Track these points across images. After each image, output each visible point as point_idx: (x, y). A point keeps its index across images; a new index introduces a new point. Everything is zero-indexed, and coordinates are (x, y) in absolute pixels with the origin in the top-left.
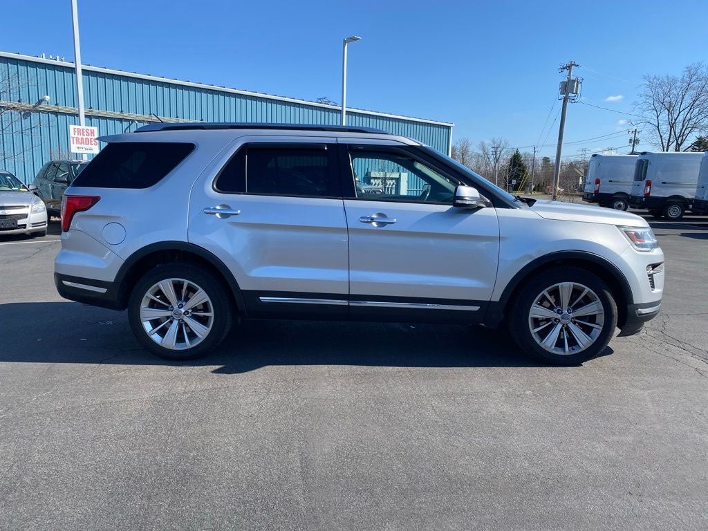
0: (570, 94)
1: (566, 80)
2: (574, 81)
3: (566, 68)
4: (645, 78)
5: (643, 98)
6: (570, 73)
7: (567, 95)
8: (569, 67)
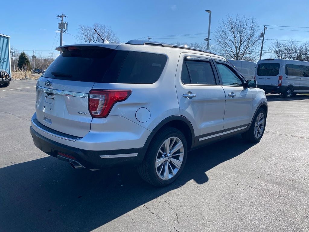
0: (63, 29)
1: (61, 22)
2: (65, 23)
3: (60, 17)
4: (80, 25)
5: (80, 34)
6: (62, 19)
7: (62, 29)
8: (62, 17)
